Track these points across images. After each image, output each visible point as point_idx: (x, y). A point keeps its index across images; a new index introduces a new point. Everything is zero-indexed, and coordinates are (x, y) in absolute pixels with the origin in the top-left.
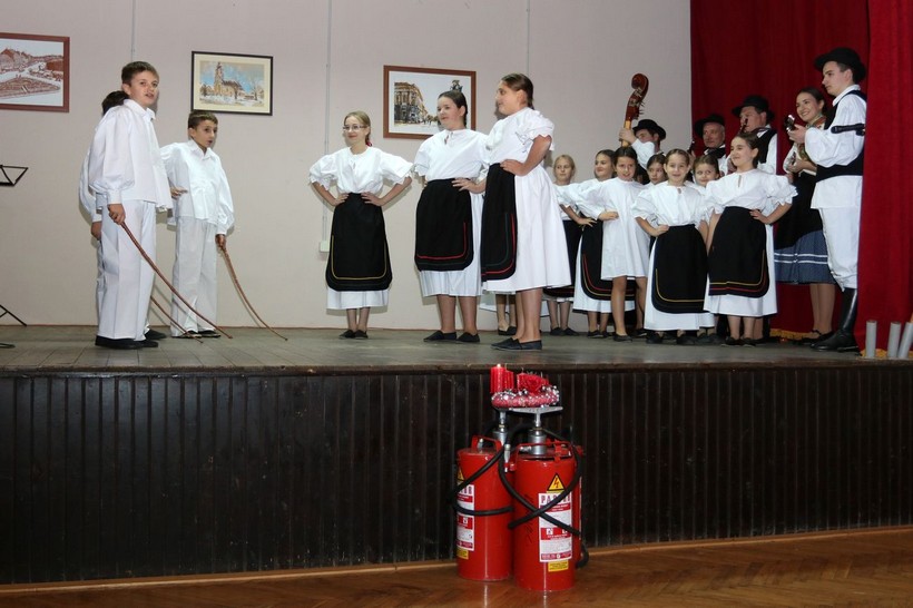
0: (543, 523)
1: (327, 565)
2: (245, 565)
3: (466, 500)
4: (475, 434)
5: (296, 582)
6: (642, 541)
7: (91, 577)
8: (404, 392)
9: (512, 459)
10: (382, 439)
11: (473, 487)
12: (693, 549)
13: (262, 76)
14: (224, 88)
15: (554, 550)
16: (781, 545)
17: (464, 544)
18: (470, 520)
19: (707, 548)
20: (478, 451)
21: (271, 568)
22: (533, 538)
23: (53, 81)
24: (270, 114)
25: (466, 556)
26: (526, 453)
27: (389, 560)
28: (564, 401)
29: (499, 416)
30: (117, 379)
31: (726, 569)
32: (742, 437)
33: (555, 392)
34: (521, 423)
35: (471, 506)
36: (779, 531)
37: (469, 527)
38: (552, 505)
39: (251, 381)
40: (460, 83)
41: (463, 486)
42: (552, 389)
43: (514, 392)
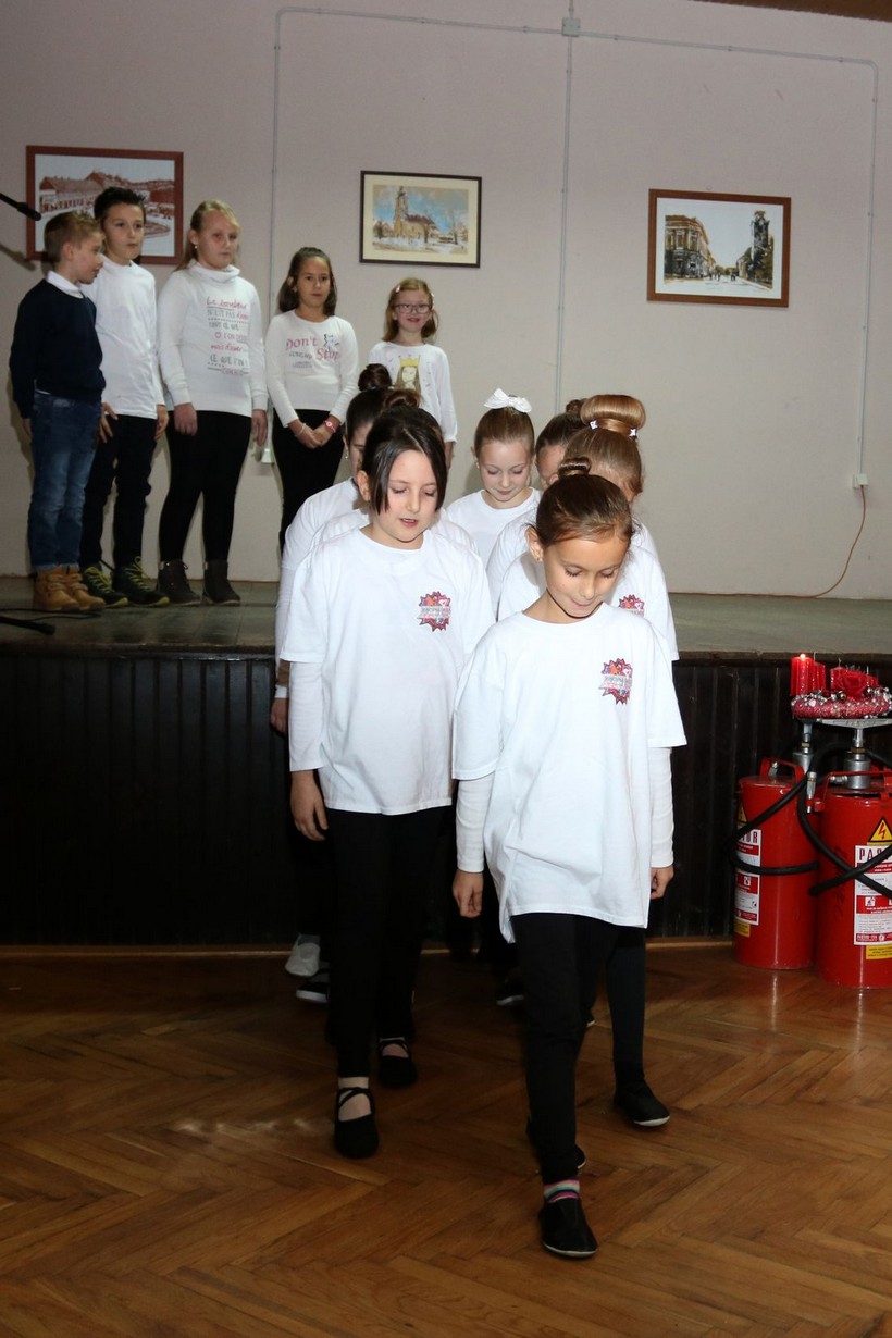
0: (860, 889)
3: (749, 852)
4: (767, 755)
9: (817, 794)
11: (759, 832)
13: (465, 208)
14: (409, 226)
15: (877, 928)
17: (746, 915)
18: (754, 880)
20: (769, 780)
22: (845, 909)
23: (160, 220)
24: (477, 266)
25: (747, 933)
26: (840, 785)
29: (802, 730)
30: (250, 664)
33: (887, 697)
34: (835, 741)
35: (756, 860)
37: (753, 890)
38: (875, 863)
40: (765, 217)
41: (746, 830)
42: (882, 691)
43: (824, 695)
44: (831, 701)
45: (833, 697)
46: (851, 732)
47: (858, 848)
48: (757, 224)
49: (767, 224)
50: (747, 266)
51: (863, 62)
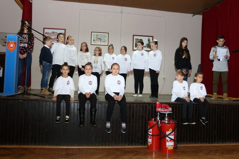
1: (118, 145)
2: (100, 145)
3: (150, 132)
4: (152, 117)
5: (112, 149)
6: (190, 143)
7: (68, 145)
8: (136, 107)
9: (160, 124)
10: (131, 118)
11: (151, 129)
12: (202, 146)
13: (106, 37)
15: (170, 145)
16: (223, 146)
17: (149, 142)
18: (151, 137)
19: (205, 146)
20: (153, 121)
21: (106, 145)
22: (165, 142)
25: (150, 145)
26: (164, 122)
27: (132, 145)
28: (173, 111)
30: (74, 103)
31: (210, 151)
32: (214, 120)
33: (171, 109)
34: (163, 115)
35: (151, 134)
36: (223, 143)
37: (150, 138)
38: (170, 134)
39: (103, 104)
41: (149, 129)
44: (162, 109)
47: (167, 132)
50: (147, 46)
51: (164, 17)
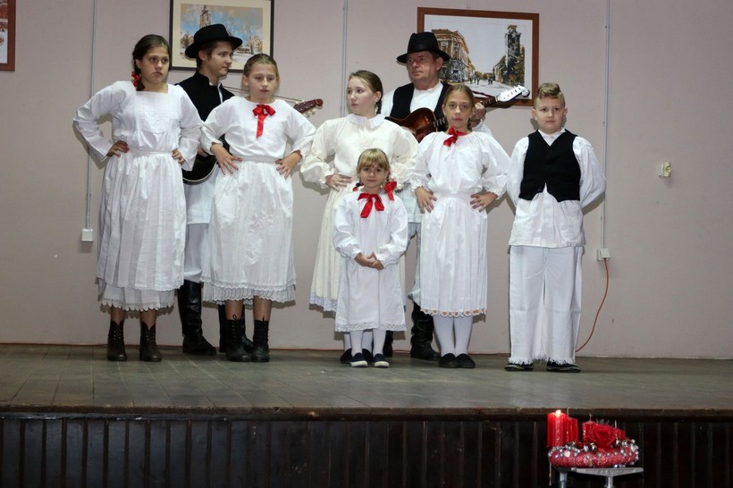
13: (260, 23)
29: (558, 478)
30: (65, 422)
33: (633, 448)
39: (236, 426)
40: (517, 30)
42: (629, 443)
43: (578, 447)
44: (583, 452)
45: (586, 448)
46: (603, 480)
48: (510, 36)
49: (518, 36)
50: (502, 71)
